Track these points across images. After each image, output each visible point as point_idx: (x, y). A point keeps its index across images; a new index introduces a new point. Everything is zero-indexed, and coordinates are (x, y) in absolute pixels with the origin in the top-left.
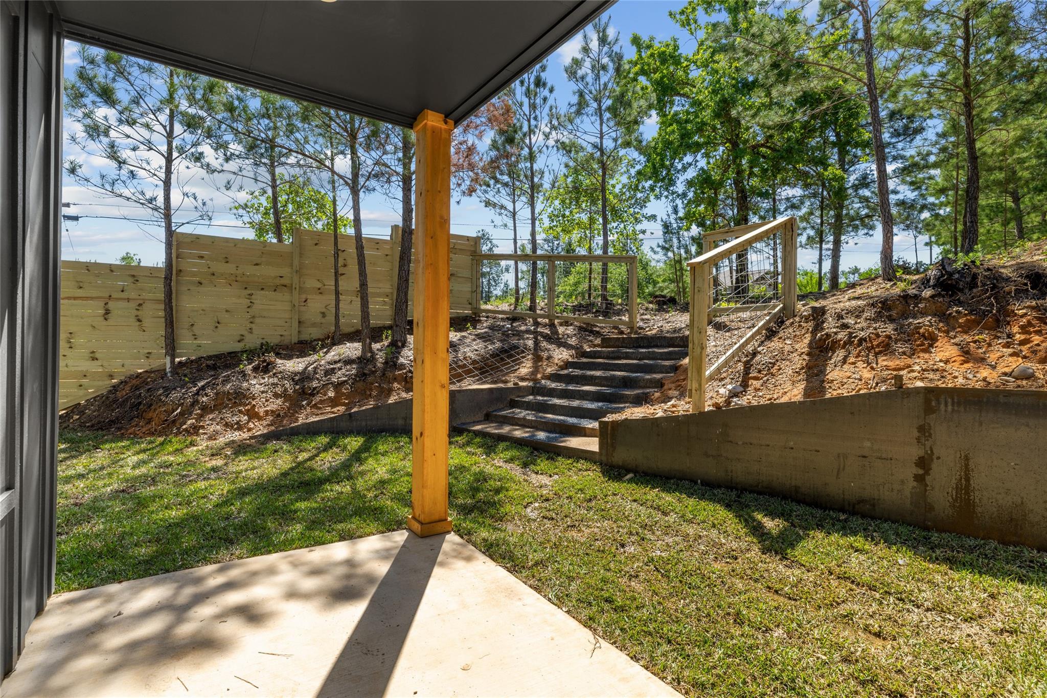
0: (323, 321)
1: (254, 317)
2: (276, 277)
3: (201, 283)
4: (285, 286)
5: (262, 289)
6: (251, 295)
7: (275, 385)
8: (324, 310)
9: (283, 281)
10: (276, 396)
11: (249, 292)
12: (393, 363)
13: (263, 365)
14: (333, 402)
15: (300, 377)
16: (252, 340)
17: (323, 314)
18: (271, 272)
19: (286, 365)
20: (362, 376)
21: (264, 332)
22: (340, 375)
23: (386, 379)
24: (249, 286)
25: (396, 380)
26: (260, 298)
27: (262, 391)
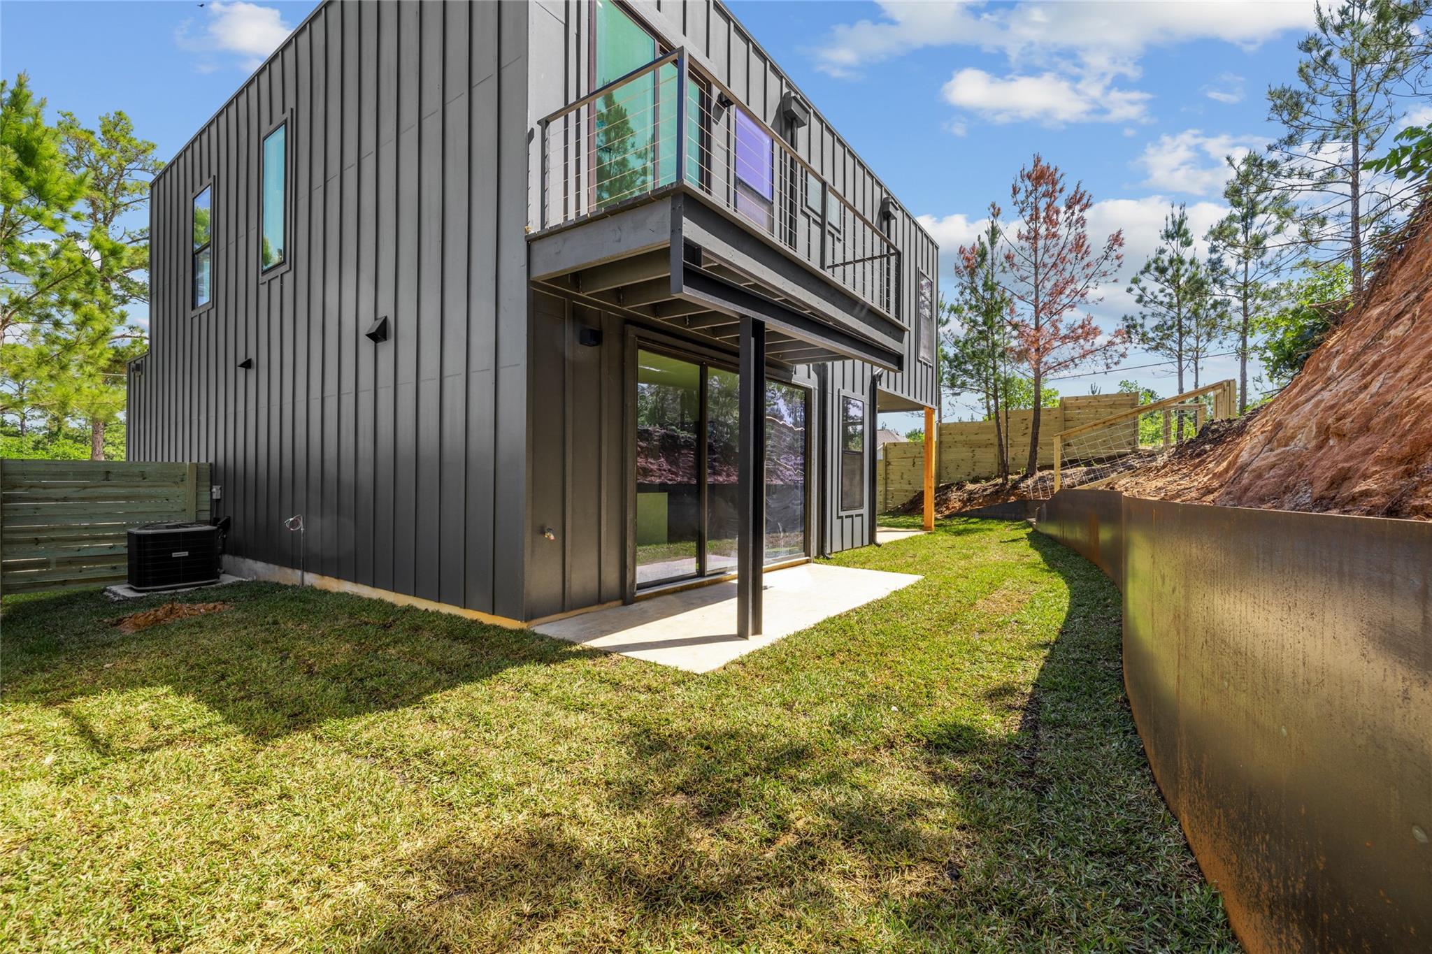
0: (1013, 463)
1: (975, 462)
2: (987, 440)
3: (951, 447)
4: (991, 444)
5: (979, 447)
6: (973, 451)
7: (960, 495)
8: (1014, 456)
9: (991, 442)
10: (959, 500)
11: (973, 449)
12: (1015, 486)
13: (960, 486)
14: (980, 504)
15: (971, 493)
16: (974, 474)
17: (1014, 459)
18: (984, 437)
19: (970, 487)
20: (997, 492)
21: (980, 470)
22: (988, 492)
23: (1009, 494)
24: (972, 446)
25: (1014, 495)
26: (979, 452)
27: (955, 497)
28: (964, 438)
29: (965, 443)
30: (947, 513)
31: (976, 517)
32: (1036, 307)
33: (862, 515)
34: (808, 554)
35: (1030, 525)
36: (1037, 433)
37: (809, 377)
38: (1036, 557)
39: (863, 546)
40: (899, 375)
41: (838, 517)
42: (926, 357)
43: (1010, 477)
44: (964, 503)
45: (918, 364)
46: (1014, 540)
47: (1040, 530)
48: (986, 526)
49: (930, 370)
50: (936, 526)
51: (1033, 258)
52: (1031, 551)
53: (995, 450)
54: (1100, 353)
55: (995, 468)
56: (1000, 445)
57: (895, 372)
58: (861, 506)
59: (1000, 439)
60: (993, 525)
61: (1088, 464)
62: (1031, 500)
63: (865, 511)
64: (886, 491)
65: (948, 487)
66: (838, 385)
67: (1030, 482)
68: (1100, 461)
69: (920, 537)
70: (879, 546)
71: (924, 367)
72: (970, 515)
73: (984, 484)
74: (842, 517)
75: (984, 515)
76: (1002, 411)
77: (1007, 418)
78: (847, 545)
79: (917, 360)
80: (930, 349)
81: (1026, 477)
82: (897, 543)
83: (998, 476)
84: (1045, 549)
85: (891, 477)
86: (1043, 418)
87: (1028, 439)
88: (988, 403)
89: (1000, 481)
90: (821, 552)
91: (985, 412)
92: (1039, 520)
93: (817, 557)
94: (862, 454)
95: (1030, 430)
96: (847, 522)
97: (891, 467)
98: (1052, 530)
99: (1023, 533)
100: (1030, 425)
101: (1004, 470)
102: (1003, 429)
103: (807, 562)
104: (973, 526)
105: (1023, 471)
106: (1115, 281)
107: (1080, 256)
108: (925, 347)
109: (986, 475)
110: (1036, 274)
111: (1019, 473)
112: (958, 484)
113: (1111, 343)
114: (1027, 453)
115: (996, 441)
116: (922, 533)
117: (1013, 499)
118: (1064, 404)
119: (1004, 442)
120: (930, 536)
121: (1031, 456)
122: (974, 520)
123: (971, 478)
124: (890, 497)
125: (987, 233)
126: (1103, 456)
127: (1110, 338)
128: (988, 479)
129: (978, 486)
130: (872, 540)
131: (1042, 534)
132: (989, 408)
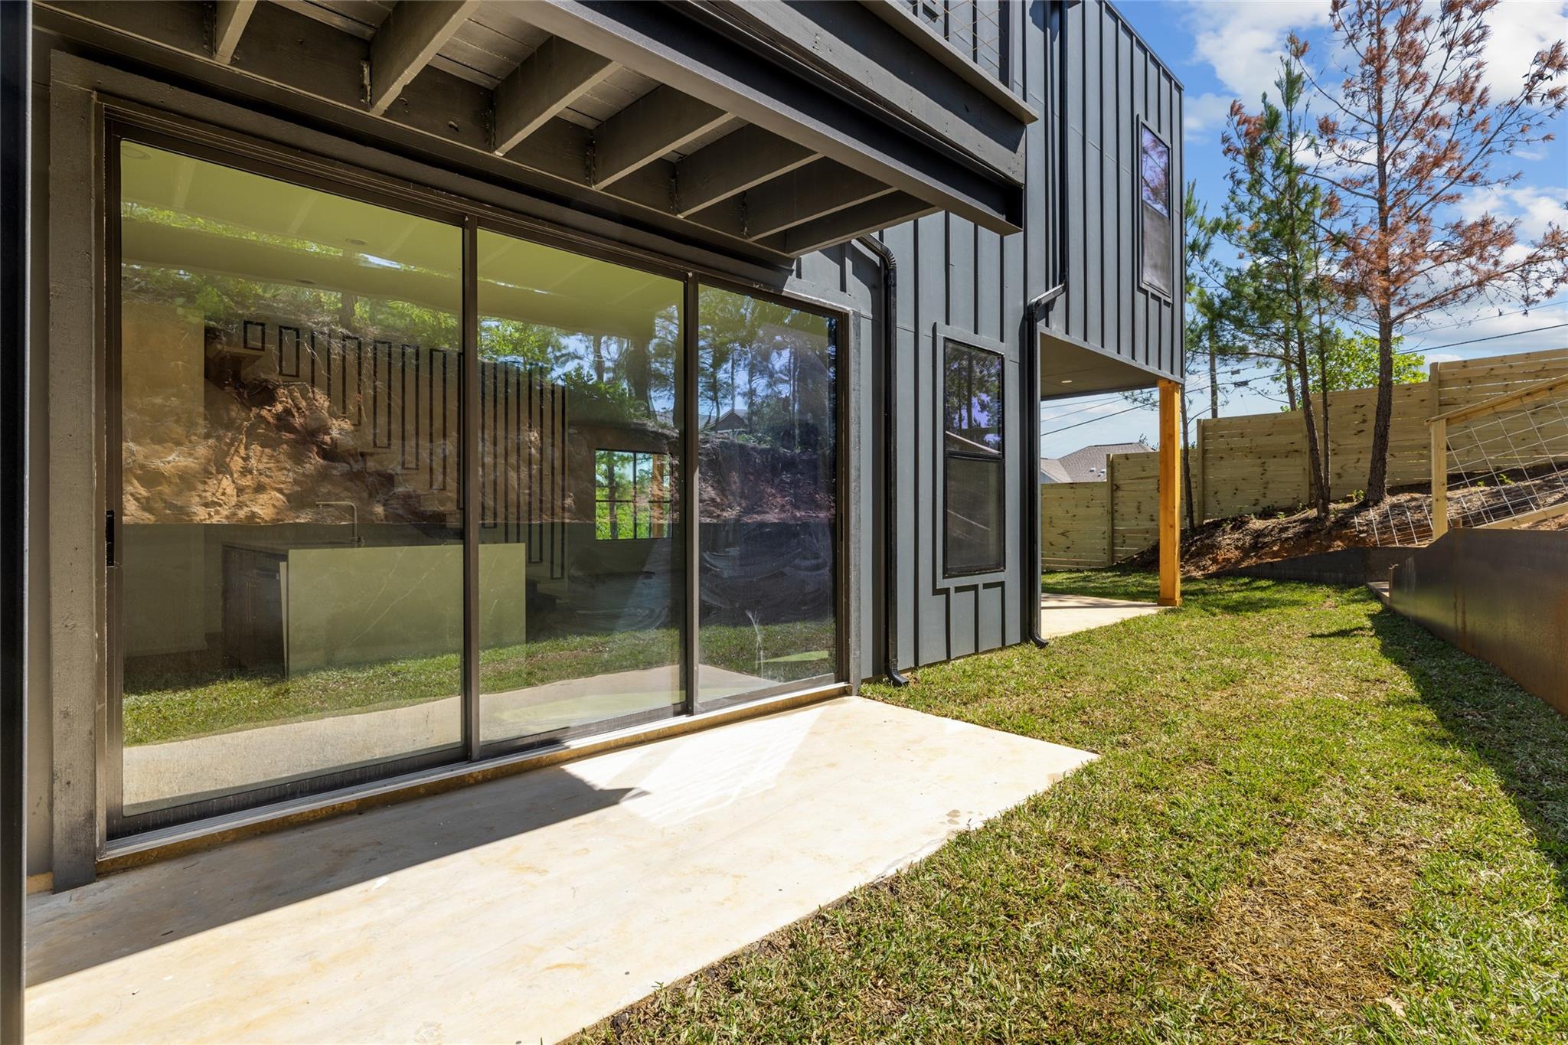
0: (1339, 482)
1: (1268, 483)
2: (1287, 444)
3: (1222, 458)
4: (1297, 451)
5: (1275, 457)
6: (1264, 463)
7: (1239, 539)
8: (1340, 471)
9: (1295, 447)
10: (1237, 548)
11: (1263, 460)
12: (1344, 522)
13: (1239, 523)
14: (1275, 554)
15: (1259, 534)
16: (1264, 503)
17: (1339, 476)
18: (1282, 440)
19: (1257, 524)
20: (1307, 533)
21: (1278, 496)
22: (1290, 533)
23: (1330, 536)
24: (1261, 455)
25: (1340, 538)
26: (1273, 465)
27: (1228, 543)
28: (1246, 443)
29: (1250, 451)
30: (1213, 568)
31: (1268, 578)
32: (1382, 201)
33: (1002, 584)
34: (842, 674)
35: (1377, 596)
36: (1386, 427)
37: (843, 288)
38: (1404, 685)
39: (1004, 646)
40: (1014, 241)
41: (936, 592)
42: (1156, 283)
43: (1332, 506)
44: (1246, 552)
45: (1140, 298)
46: (1342, 634)
47: (1399, 607)
48: (1285, 594)
49: (1166, 310)
50: (1183, 594)
51: (1375, 115)
52: (1386, 667)
53: (1305, 461)
54: (1515, 276)
55: (1304, 494)
56: (1313, 450)
57: (1003, 232)
58: (1000, 564)
59: (1313, 440)
60: (1300, 593)
61: (1490, 481)
62: (1375, 547)
63: (1011, 575)
64: (1113, 531)
65: (1217, 525)
66: (932, 311)
67: (1372, 514)
68: (1516, 474)
69: (1145, 620)
70: (1042, 645)
71: (1152, 302)
72: (1255, 574)
73: (1282, 519)
74: (946, 591)
75: (1281, 575)
76: (1315, 396)
77: (1326, 405)
78: (962, 643)
79: (1137, 285)
80: (1166, 271)
81: (1364, 506)
82: (1087, 637)
83: (1310, 506)
84: (1421, 664)
85: (1121, 508)
86: (1397, 401)
87: (1368, 441)
88: (1289, 381)
89: (1313, 513)
90: (884, 670)
91: (1286, 397)
92: (1397, 584)
93: (875, 680)
94: (1000, 461)
95: (1372, 423)
96: (962, 603)
97: (1120, 494)
98: (1426, 608)
99: (1358, 612)
100: (1372, 417)
101: (1321, 495)
102: (1318, 423)
103: (844, 692)
104: (1258, 595)
105: (1358, 495)
106: (1548, 138)
107: (1466, 108)
108: (1155, 266)
109: (1288, 503)
110: (1380, 143)
111: (1350, 500)
112: (1234, 519)
113: (1533, 260)
114: (1366, 464)
115: (1306, 446)
116: (1150, 611)
117: (1338, 545)
118: (1440, 375)
119: (1320, 446)
120: (1170, 617)
121: (1373, 469)
122: (1263, 583)
123: (1259, 509)
124: (1118, 541)
125: (1278, 85)
126: (1522, 466)
127: (1531, 251)
128: (1289, 511)
129: (1270, 523)
130: (1029, 630)
131: (1405, 618)
132: (1291, 391)
